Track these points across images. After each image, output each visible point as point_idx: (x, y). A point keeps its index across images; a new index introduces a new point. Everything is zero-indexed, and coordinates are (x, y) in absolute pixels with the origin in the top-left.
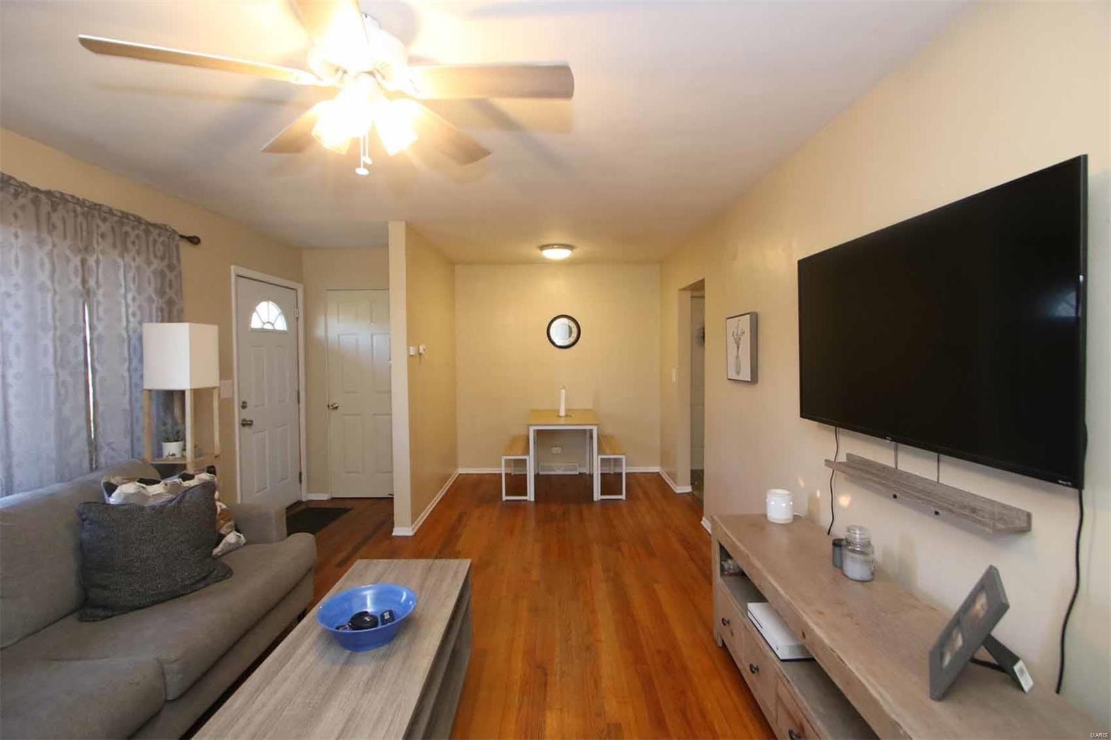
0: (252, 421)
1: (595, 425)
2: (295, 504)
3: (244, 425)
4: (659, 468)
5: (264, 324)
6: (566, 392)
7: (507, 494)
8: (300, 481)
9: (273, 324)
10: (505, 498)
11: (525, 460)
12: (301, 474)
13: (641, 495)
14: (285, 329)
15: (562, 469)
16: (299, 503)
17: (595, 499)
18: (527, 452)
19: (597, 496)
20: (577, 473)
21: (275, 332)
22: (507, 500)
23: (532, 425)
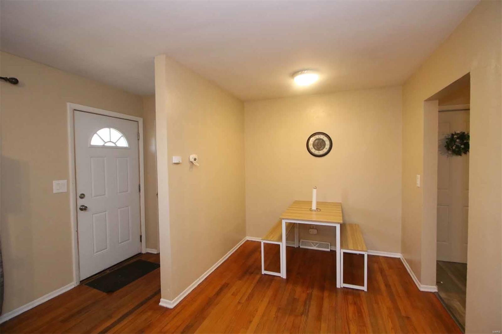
0: (86, 207)
1: (338, 223)
2: (138, 254)
3: (81, 209)
4: (400, 254)
5: (106, 143)
6: (317, 191)
7: (265, 270)
8: (141, 241)
9: (115, 143)
10: (264, 272)
11: (279, 245)
12: (141, 236)
13: (383, 287)
14: (127, 146)
15: (317, 245)
16: (140, 254)
17: (338, 286)
18: (280, 239)
19: (340, 283)
20: (329, 250)
21: (117, 148)
22: (265, 274)
23: (283, 219)
